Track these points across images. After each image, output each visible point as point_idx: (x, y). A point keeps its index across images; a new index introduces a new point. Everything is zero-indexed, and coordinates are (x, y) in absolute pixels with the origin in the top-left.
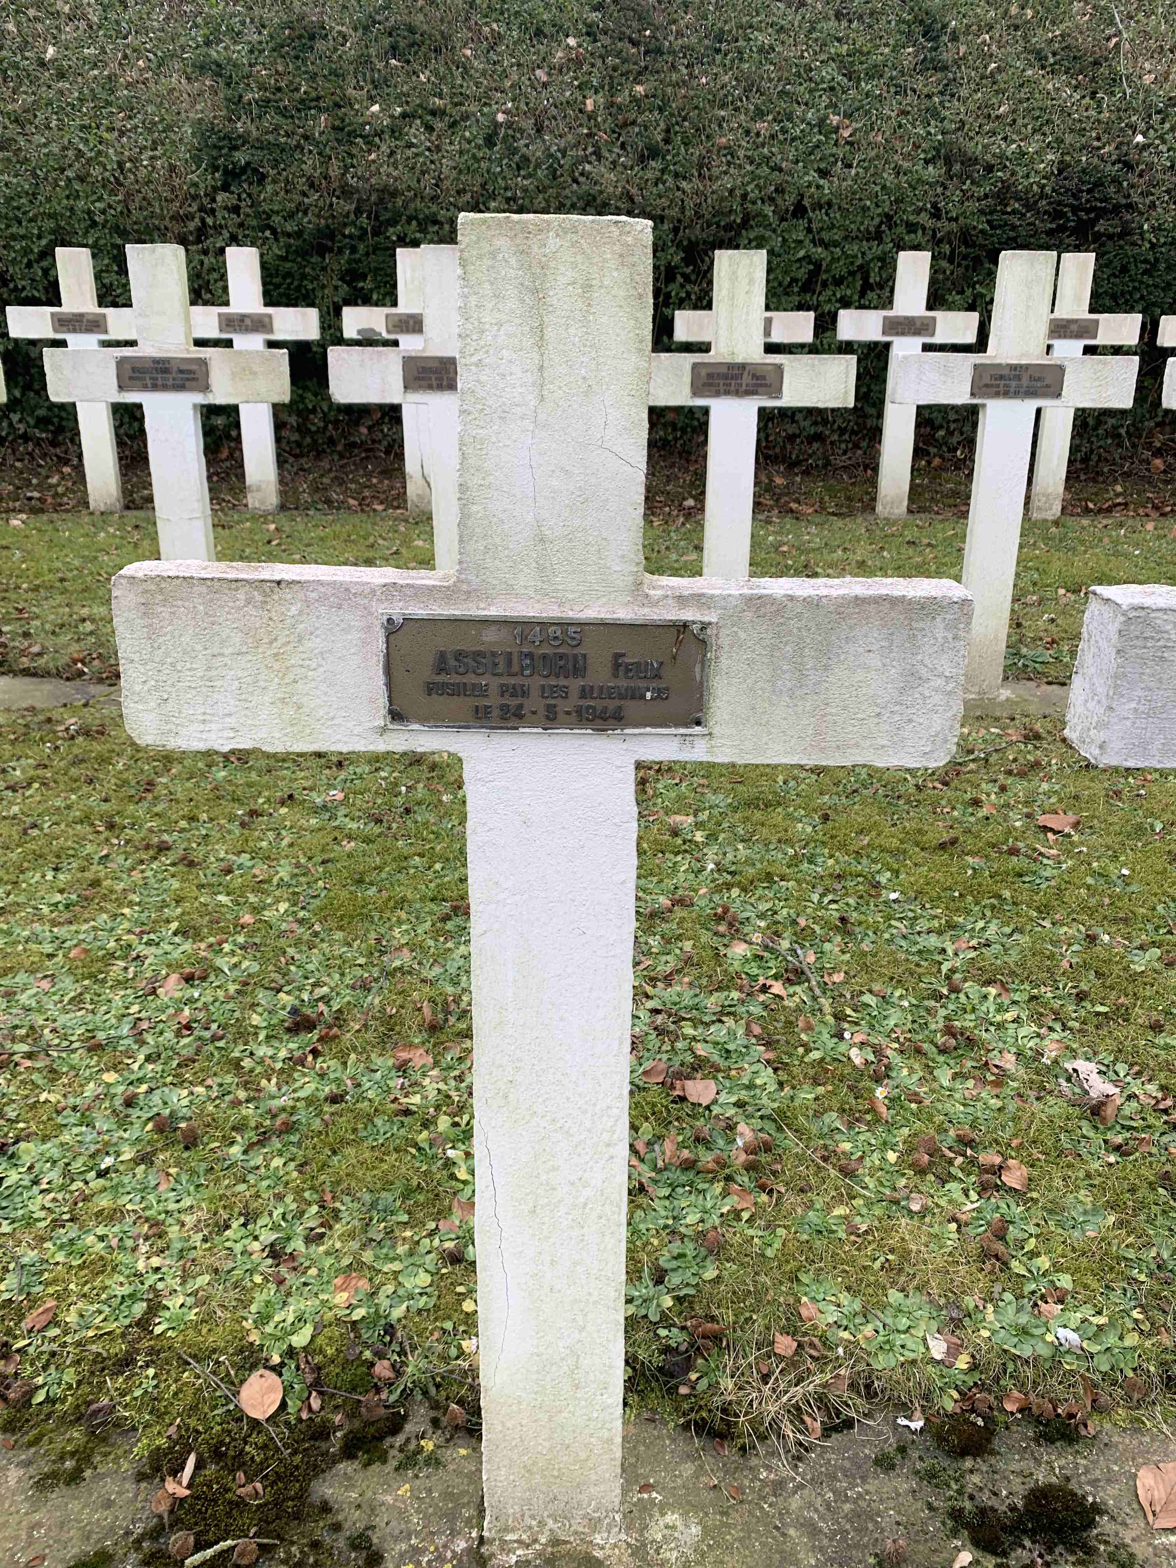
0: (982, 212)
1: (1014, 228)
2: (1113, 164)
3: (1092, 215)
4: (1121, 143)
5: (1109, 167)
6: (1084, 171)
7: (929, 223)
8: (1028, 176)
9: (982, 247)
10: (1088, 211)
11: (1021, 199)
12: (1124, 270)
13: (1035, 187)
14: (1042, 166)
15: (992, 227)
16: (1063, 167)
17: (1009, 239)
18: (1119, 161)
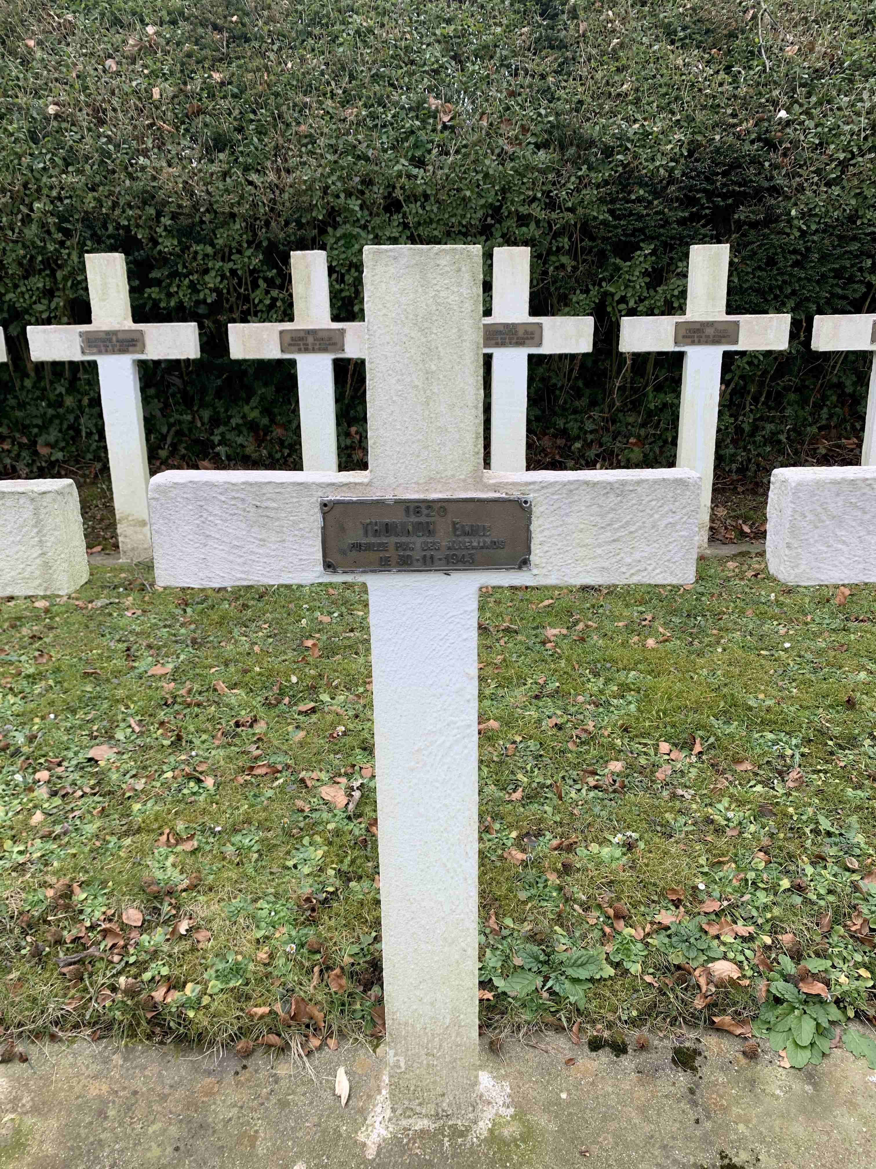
0: (602, 200)
1: (640, 217)
2: (752, 142)
3: (730, 201)
4: (761, 120)
5: (747, 146)
6: (717, 150)
7: (542, 215)
8: (653, 160)
9: (604, 239)
10: (724, 197)
11: (647, 185)
12: (771, 262)
13: (662, 171)
14: (669, 147)
15: (616, 218)
16: (693, 148)
17: (635, 230)
18: (759, 139)
